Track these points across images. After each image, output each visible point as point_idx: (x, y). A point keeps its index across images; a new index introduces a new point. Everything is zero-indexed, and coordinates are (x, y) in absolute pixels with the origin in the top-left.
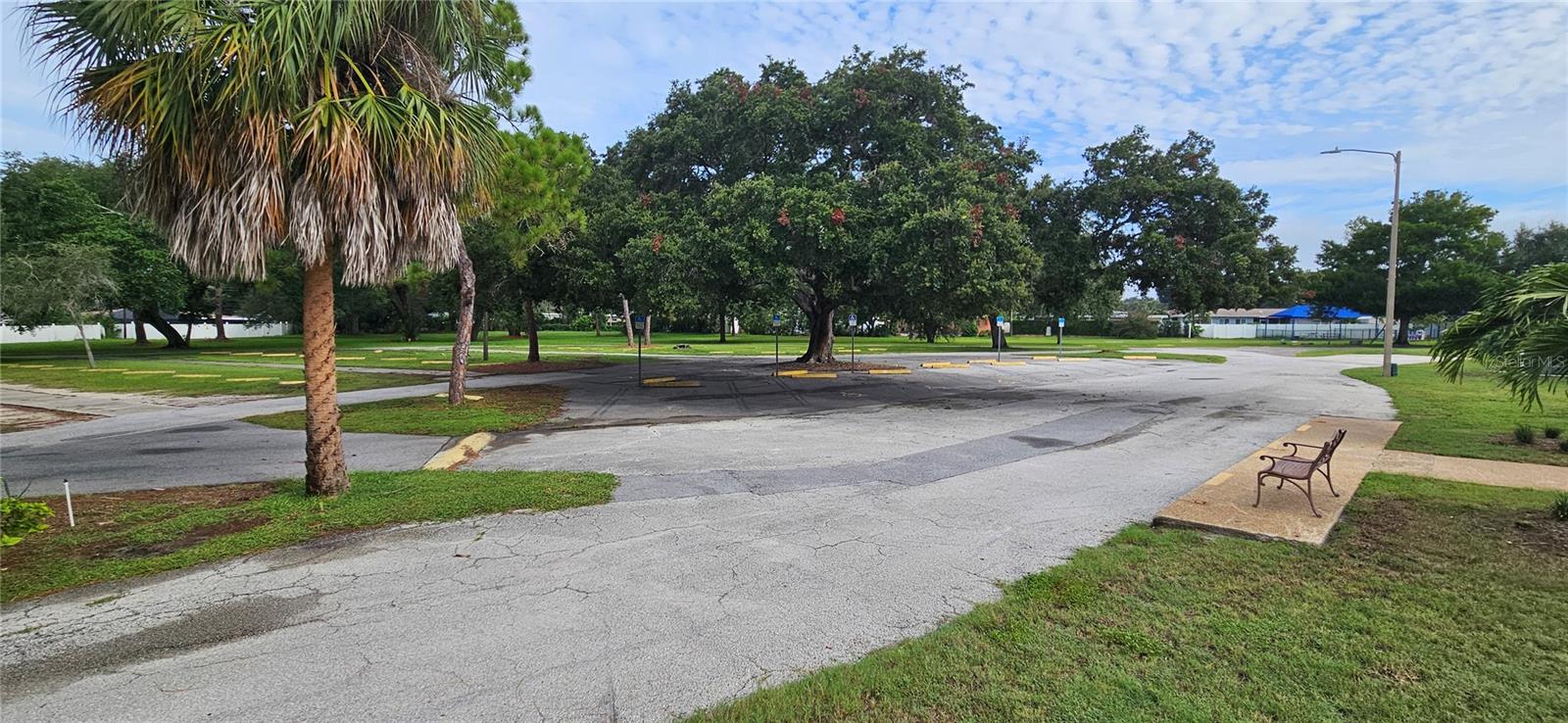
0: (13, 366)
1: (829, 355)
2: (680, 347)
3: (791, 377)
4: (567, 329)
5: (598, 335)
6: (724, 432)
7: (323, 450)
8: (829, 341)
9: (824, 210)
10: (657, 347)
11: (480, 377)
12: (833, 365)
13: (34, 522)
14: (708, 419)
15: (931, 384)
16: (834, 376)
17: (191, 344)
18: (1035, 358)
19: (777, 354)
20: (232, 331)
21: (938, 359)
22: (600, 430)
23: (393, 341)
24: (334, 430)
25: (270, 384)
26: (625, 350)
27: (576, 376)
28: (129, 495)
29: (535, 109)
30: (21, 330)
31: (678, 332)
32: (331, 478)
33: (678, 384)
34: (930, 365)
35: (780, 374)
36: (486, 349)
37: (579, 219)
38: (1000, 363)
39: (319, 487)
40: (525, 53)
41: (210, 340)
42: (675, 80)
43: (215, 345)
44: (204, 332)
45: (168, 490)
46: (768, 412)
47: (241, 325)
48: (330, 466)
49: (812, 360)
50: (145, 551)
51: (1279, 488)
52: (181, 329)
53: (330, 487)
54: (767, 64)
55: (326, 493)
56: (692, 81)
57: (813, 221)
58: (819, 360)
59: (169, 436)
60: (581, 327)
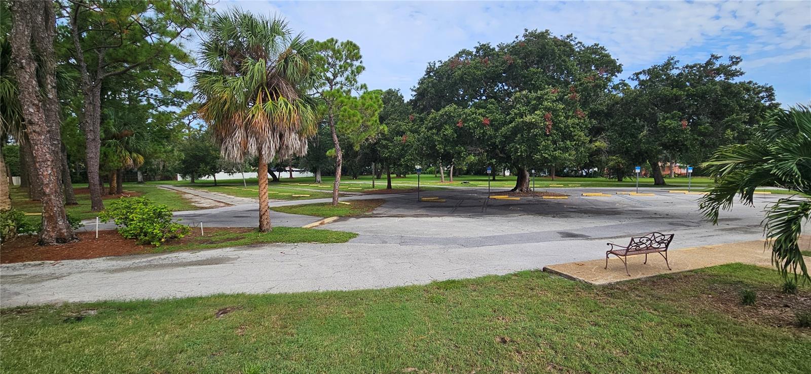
0: (227, 187)
1: (527, 188)
2: (465, 183)
3: (495, 198)
4: (425, 174)
5: (436, 176)
6: (424, 222)
7: (263, 217)
8: (527, 181)
9: (479, 119)
10: (455, 183)
11: (361, 195)
12: (529, 192)
13: (188, 232)
14: (427, 216)
15: (567, 204)
16: (519, 199)
17: (280, 180)
18: (670, 191)
19: (489, 187)
20: (296, 175)
21: (596, 191)
22: (380, 218)
23: (349, 179)
24: (266, 211)
25: (289, 196)
26: (439, 184)
27: (400, 196)
28: (221, 229)
29: (365, 85)
30: (230, 175)
31: (477, 175)
32: (265, 227)
33: (439, 201)
34: (586, 194)
35: (491, 197)
36: (373, 183)
37: (383, 129)
38: (638, 194)
39: (262, 230)
40: (361, 63)
41: (287, 178)
42: (429, 62)
43: (288, 180)
44: (285, 175)
45: (230, 228)
46: (458, 214)
47: (298, 172)
48: (265, 223)
49: (517, 190)
50: (212, 243)
51: (645, 263)
52: (277, 174)
53: (265, 230)
54: (478, 45)
55: (263, 231)
56: (436, 62)
57: (472, 125)
58: (521, 191)
59: (245, 212)
60: (431, 173)
